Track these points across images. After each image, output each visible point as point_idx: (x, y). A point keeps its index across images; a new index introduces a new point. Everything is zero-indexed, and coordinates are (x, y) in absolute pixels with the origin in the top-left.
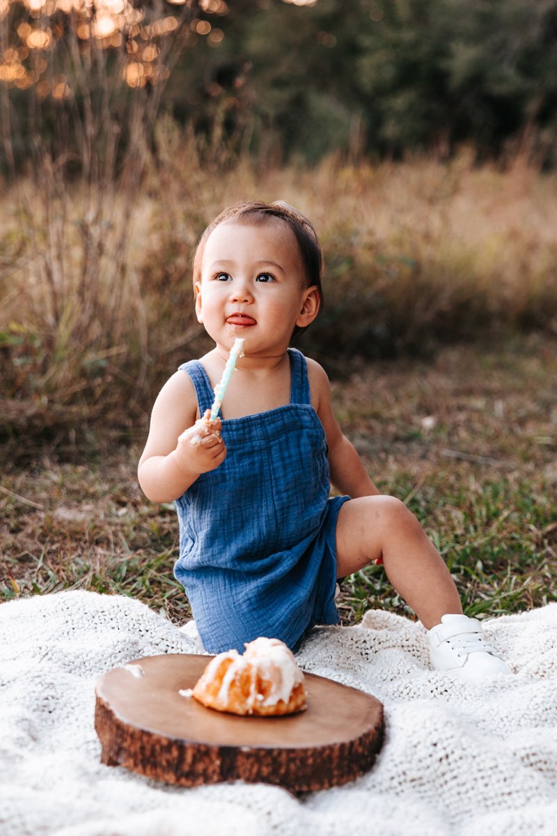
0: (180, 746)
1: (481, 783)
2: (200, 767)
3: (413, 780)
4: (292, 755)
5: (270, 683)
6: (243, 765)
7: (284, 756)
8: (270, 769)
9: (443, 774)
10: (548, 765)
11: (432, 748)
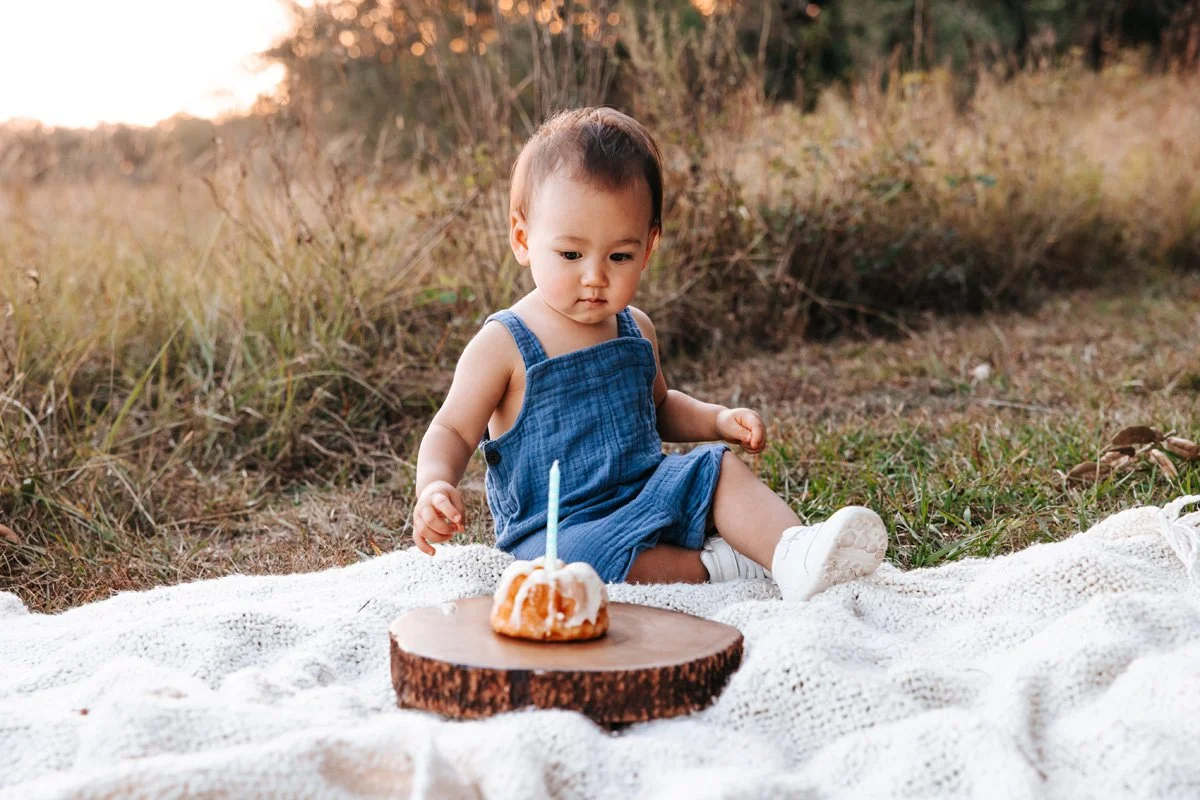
0: (464, 671)
1: (839, 714)
2: (487, 695)
3: (758, 713)
4: (597, 679)
5: (573, 602)
6: (538, 691)
7: (587, 680)
8: (571, 696)
9: (796, 705)
10: (934, 694)
11: (785, 674)
